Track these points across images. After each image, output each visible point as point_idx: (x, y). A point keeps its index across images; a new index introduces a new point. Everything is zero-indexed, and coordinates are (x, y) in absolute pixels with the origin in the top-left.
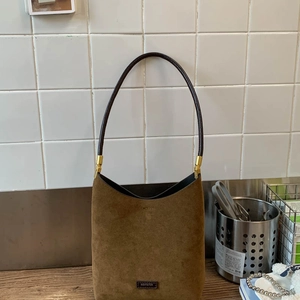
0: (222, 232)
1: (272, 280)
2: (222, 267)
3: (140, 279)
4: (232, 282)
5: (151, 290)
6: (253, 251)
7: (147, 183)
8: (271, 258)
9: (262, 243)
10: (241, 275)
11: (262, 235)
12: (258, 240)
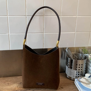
0: (69, 64)
1: (86, 79)
2: (68, 75)
4: (71, 80)
6: (79, 70)
7: (44, 48)
8: (84, 72)
9: (82, 67)
10: (75, 78)
11: (82, 65)
12: (81, 66)
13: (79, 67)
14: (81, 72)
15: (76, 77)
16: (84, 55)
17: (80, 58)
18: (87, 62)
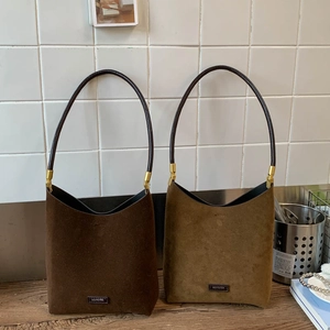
1: (323, 278)
3: (212, 282)
5: (222, 293)
6: (303, 253)
7: (197, 190)
8: (318, 259)
9: (311, 245)
10: (291, 276)
11: (311, 238)
12: (308, 242)
13: (304, 246)
14: (310, 259)
15: (294, 273)
16: (315, 209)
17: (305, 220)
18: (325, 230)
